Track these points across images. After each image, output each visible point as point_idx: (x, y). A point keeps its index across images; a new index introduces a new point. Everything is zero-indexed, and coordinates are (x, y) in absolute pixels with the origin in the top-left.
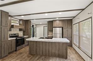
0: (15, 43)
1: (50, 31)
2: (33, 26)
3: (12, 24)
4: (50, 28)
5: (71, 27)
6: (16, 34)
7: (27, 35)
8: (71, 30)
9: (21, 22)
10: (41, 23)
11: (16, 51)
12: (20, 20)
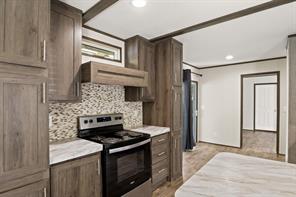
0: (98, 181)
6: (109, 119)
7: (165, 126)
10: (230, 58)
12: (126, 41)
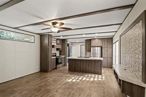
1: (88, 51)
2: (68, 44)
3: (53, 44)
4: (88, 47)
5: (111, 46)
7: (64, 55)
8: (111, 50)
9: (58, 42)
10: (77, 42)
11: (56, 68)
12: (57, 39)
